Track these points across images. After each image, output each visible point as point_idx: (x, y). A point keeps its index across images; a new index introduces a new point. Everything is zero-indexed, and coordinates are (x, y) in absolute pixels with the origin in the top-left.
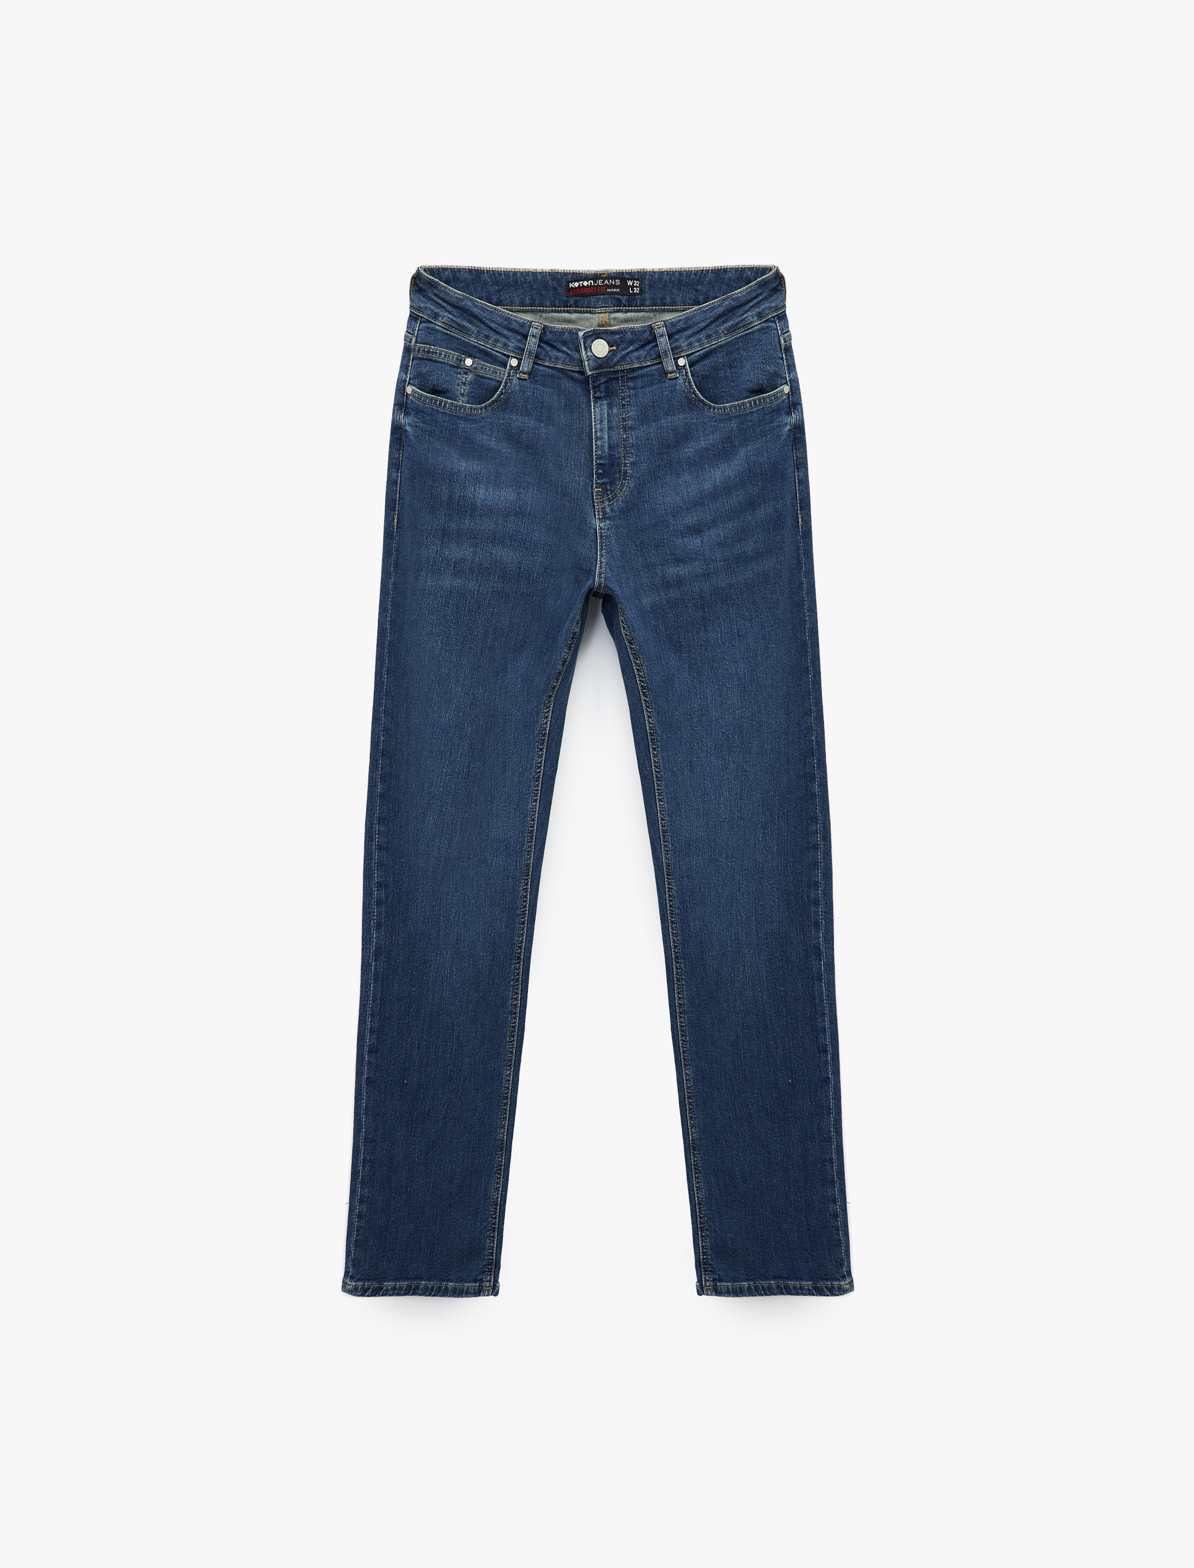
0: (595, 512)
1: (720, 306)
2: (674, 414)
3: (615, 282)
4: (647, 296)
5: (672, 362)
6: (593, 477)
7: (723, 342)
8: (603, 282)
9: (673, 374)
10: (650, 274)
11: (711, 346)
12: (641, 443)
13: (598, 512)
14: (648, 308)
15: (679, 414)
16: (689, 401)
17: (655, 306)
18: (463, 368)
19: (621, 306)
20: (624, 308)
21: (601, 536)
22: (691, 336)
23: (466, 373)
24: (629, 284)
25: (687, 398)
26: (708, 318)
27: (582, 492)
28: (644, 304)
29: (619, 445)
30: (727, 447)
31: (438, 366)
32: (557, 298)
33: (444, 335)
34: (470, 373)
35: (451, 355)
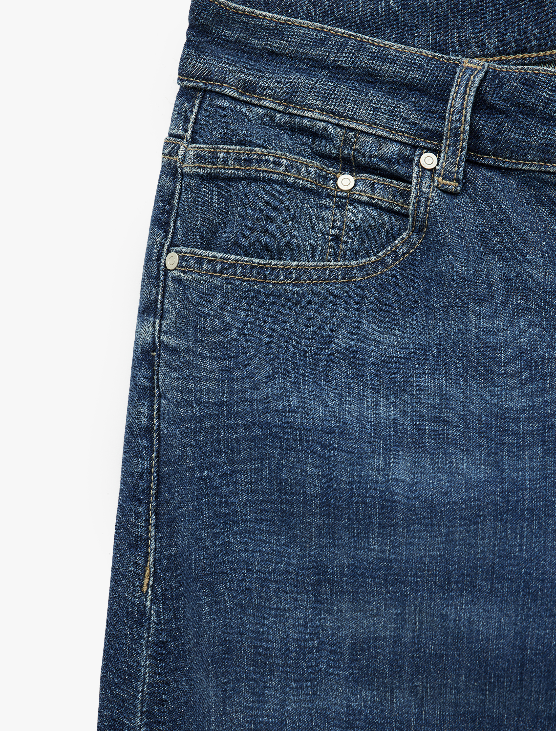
18: (333, 196)
23: (341, 207)
31: (277, 192)
32: (542, 22)
33: (276, 126)
34: (350, 204)
35: (304, 166)
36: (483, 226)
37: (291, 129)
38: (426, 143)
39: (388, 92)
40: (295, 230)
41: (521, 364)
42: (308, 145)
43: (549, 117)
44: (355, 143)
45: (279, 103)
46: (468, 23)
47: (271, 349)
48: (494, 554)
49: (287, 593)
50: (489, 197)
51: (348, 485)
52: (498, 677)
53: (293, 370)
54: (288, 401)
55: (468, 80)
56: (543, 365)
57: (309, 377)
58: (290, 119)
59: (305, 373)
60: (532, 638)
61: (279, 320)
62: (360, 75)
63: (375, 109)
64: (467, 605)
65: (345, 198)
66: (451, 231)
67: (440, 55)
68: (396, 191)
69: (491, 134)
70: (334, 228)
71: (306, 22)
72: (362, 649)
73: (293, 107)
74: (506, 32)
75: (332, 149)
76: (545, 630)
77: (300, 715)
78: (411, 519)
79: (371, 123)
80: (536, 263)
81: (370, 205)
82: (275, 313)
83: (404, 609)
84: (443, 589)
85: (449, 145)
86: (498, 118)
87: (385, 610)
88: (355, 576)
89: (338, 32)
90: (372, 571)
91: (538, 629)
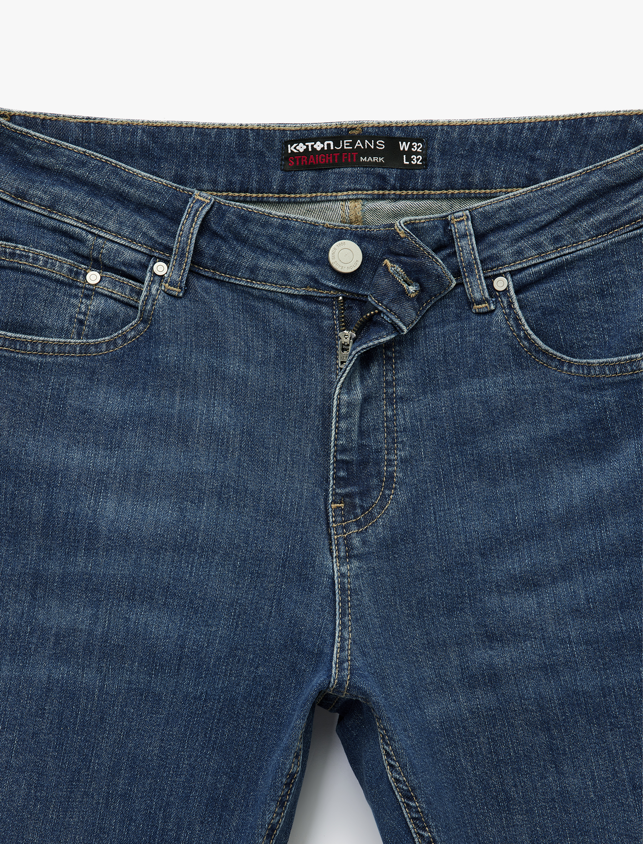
0: (331, 544)
1: (582, 184)
2: (486, 375)
3: (375, 145)
4: (437, 170)
5: (481, 284)
6: (328, 483)
7: (586, 250)
8: (352, 144)
9: (484, 305)
10: (442, 130)
11: (561, 256)
12: (421, 425)
13: (337, 545)
14: (439, 192)
15: (495, 374)
16: (517, 352)
17: (453, 190)
18: (82, 288)
19: (386, 189)
20: (393, 192)
21: (343, 590)
22: (521, 237)
23: (87, 297)
24: (402, 149)
25: (512, 346)
26: (556, 207)
27: (306, 509)
28: (431, 185)
29: (379, 429)
30: (597, 438)
31: (34, 281)
32: (263, 170)
33: (41, 226)
34: (95, 295)
35: (58, 263)
36: (197, 325)
37: (53, 230)
38: (160, 254)
39: (134, 210)
40: (46, 313)
41: (211, 437)
42: (66, 244)
43: (258, 246)
44: (103, 248)
45: (44, 209)
46: (204, 162)
47: (15, 405)
48: (170, 577)
49: (10, 590)
50: (204, 303)
51: (65, 516)
52: (162, 666)
53: (32, 422)
54: (24, 447)
55: (197, 211)
56: (228, 438)
57: (44, 429)
58: (52, 222)
59: (41, 426)
60: (190, 640)
61: (24, 382)
62: (112, 194)
63: (121, 223)
64: (145, 612)
65: (92, 290)
66: (170, 327)
67: (177, 186)
68: (132, 290)
69: (212, 253)
70: (80, 313)
71: (71, 145)
72: (64, 636)
73: (56, 214)
74: (234, 174)
75: (84, 251)
76: (200, 635)
77: (11, 680)
78: (110, 545)
79: (117, 234)
80: (234, 359)
81: (111, 297)
82: (21, 376)
83: (98, 611)
84: (129, 599)
85: (176, 259)
86: (218, 241)
87: (84, 610)
88: (63, 583)
89: (97, 157)
90: (77, 581)
91: (195, 634)
